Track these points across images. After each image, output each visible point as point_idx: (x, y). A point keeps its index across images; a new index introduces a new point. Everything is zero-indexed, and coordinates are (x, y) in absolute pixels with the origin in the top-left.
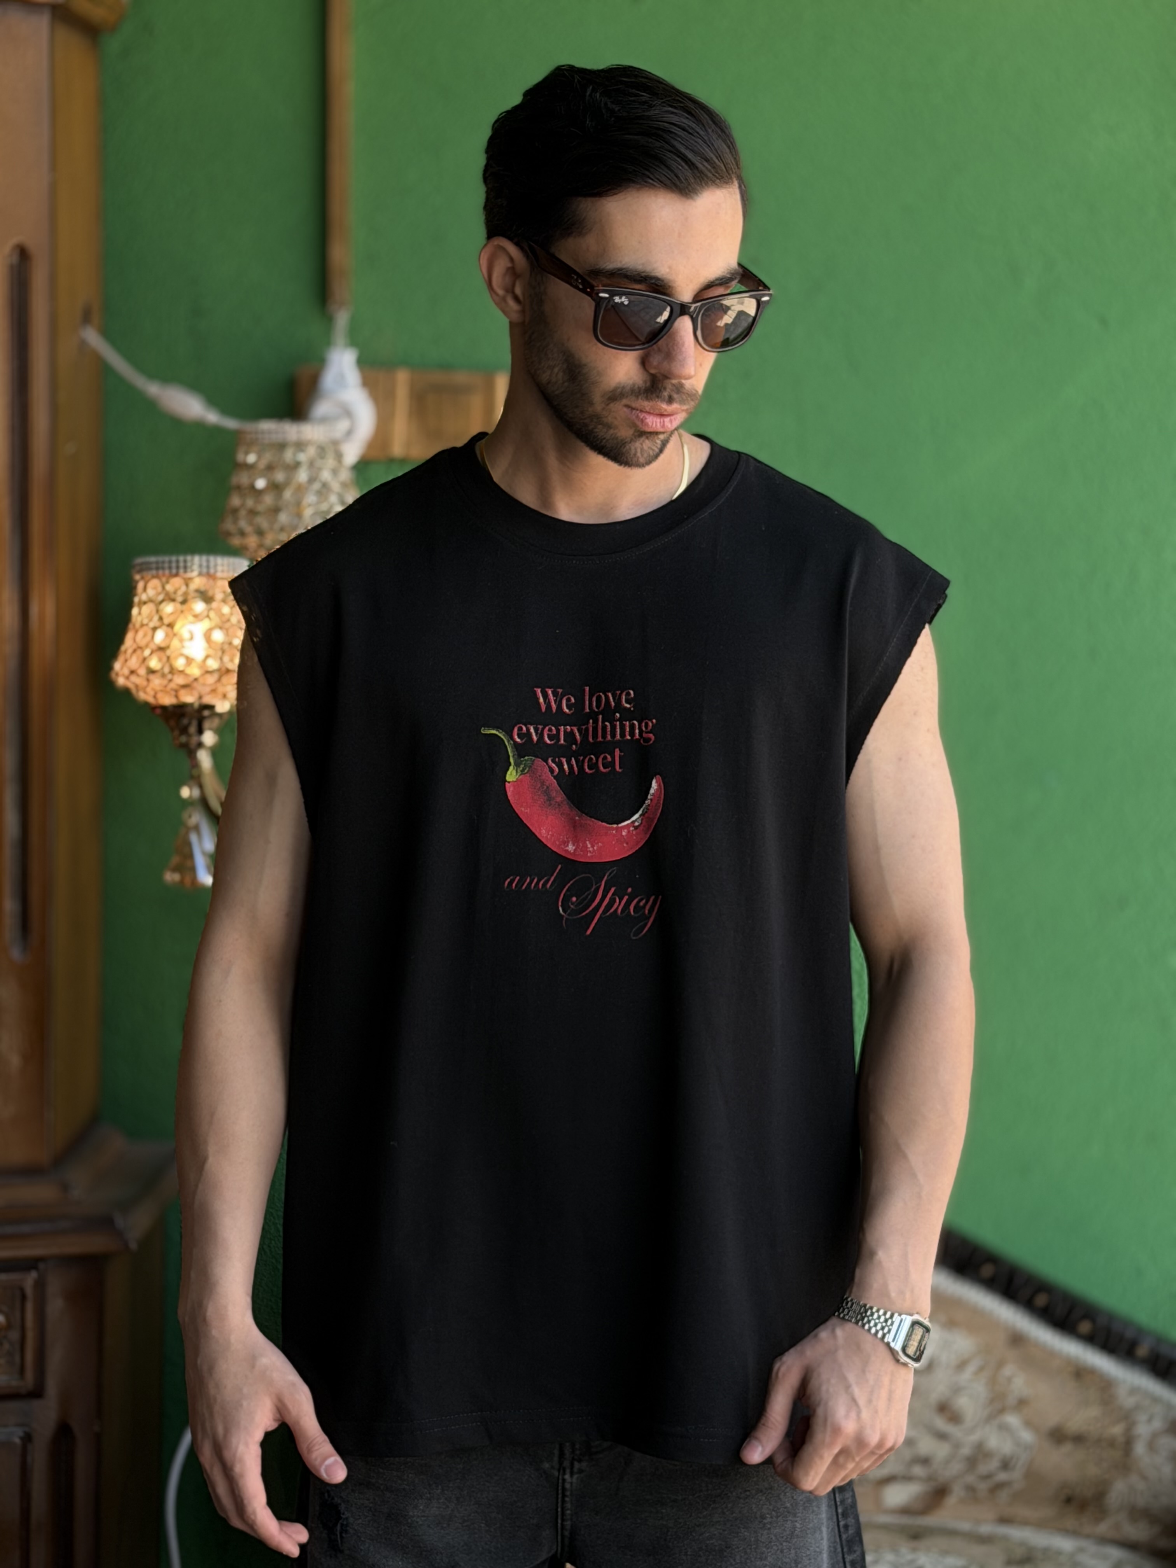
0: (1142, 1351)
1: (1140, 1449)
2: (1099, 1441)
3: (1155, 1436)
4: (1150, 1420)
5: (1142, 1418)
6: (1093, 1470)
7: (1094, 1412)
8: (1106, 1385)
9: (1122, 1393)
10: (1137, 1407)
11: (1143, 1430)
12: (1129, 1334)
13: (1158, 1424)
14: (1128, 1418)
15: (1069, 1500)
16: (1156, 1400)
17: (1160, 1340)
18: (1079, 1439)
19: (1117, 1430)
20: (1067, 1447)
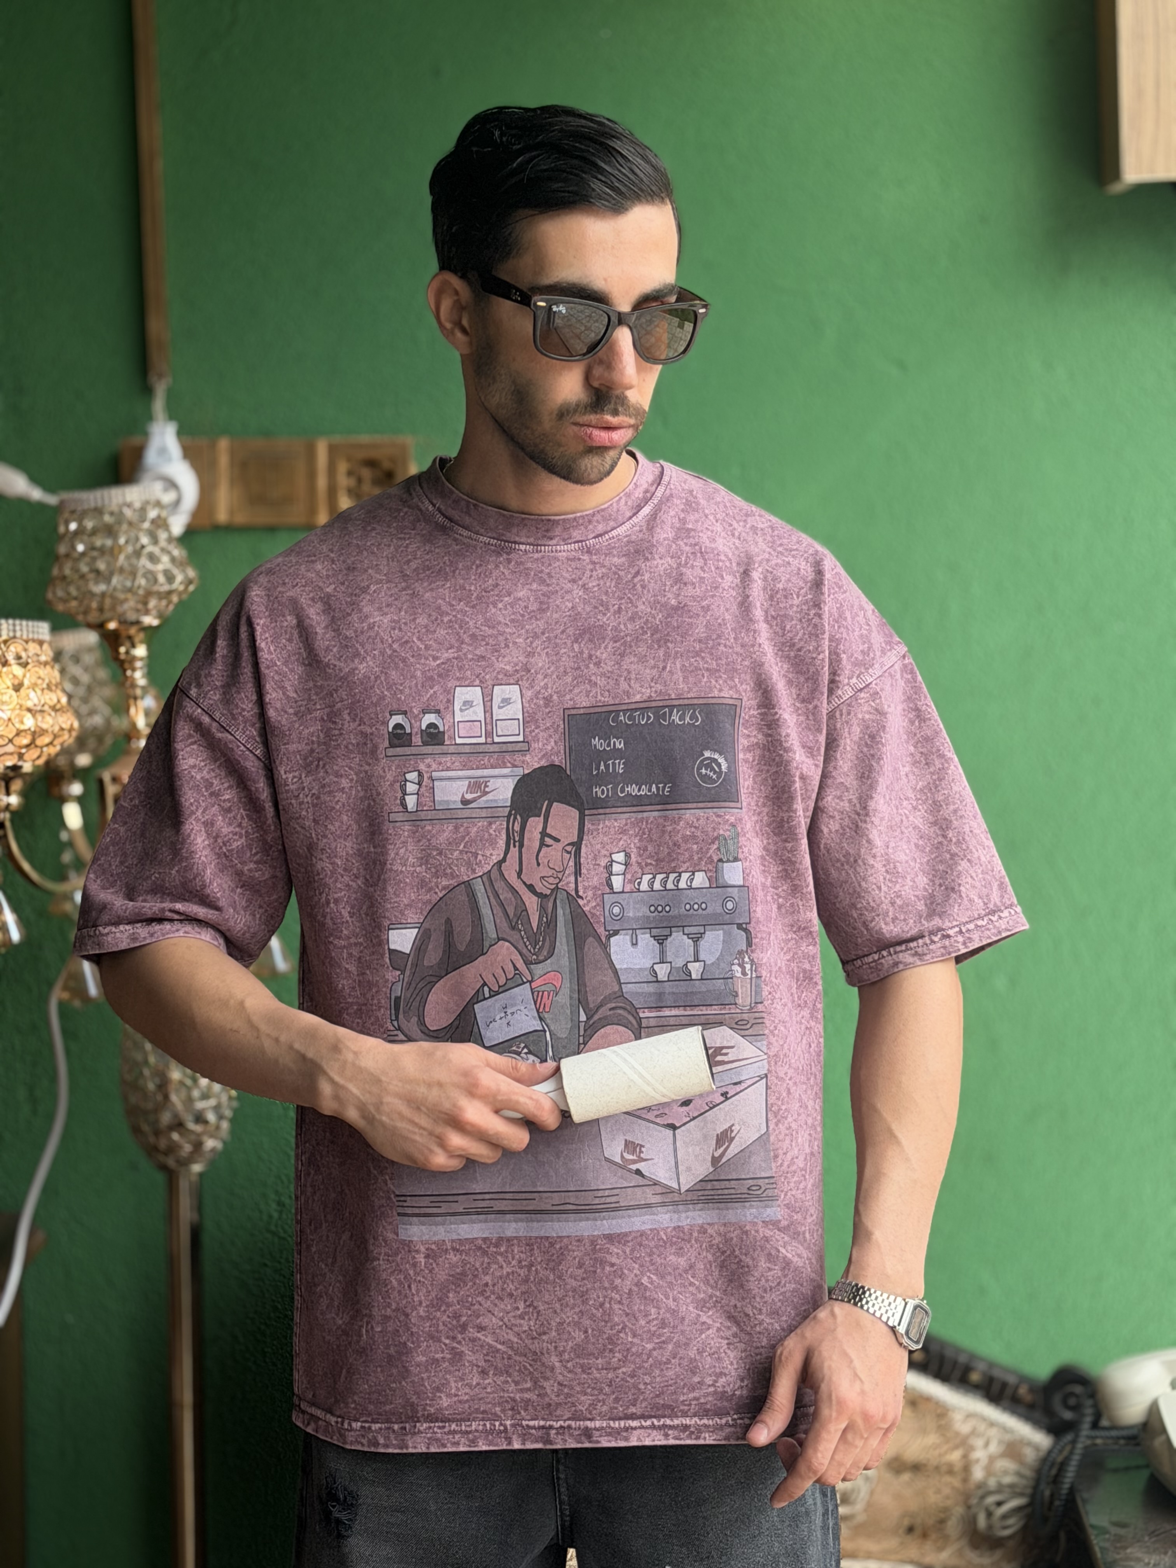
0: (975, 1377)
1: (978, 1474)
2: (937, 1468)
3: (992, 1459)
4: (987, 1444)
5: (979, 1443)
6: (933, 1498)
7: (932, 1439)
8: (941, 1412)
9: (957, 1417)
10: (974, 1433)
11: (980, 1455)
12: (962, 1359)
13: (994, 1448)
14: (964, 1443)
15: (910, 1530)
16: (992, 1424)
17: (991, 1365)
18: (916, 1468)
19: (955, 1456)
20: (906, 1477)
